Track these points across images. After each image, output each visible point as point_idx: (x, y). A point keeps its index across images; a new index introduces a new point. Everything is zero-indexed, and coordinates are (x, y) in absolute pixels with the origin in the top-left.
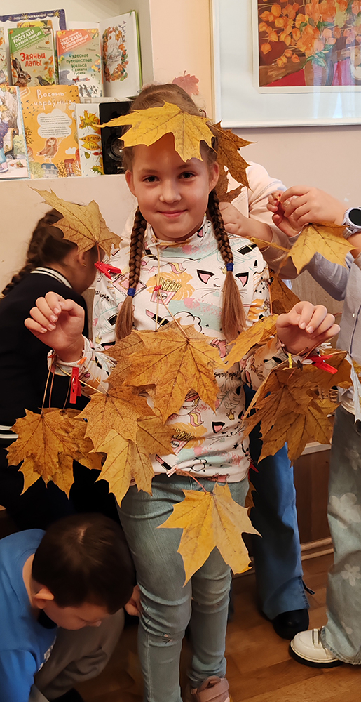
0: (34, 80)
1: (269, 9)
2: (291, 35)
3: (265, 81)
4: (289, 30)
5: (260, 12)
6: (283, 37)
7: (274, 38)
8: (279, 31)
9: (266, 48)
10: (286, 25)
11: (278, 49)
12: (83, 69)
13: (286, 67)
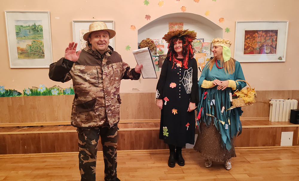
0: (197, 52)
1: (247, 40)
2: (251, 44)
3: (245, 53)
4: (251, 43)
5: (245, 40)
6: (249, 45)
7: (248, 45)
8: (249, 44)
9: (246, 47)
10: (250, 42)
11: (248, 47)
12: (207, 50)
13: (250, 50)
